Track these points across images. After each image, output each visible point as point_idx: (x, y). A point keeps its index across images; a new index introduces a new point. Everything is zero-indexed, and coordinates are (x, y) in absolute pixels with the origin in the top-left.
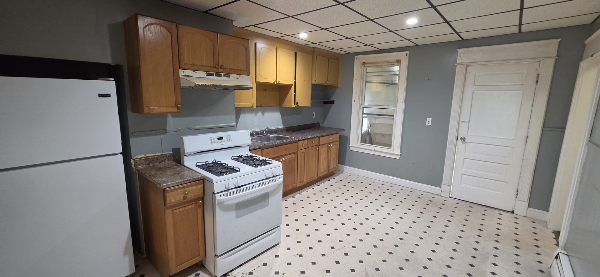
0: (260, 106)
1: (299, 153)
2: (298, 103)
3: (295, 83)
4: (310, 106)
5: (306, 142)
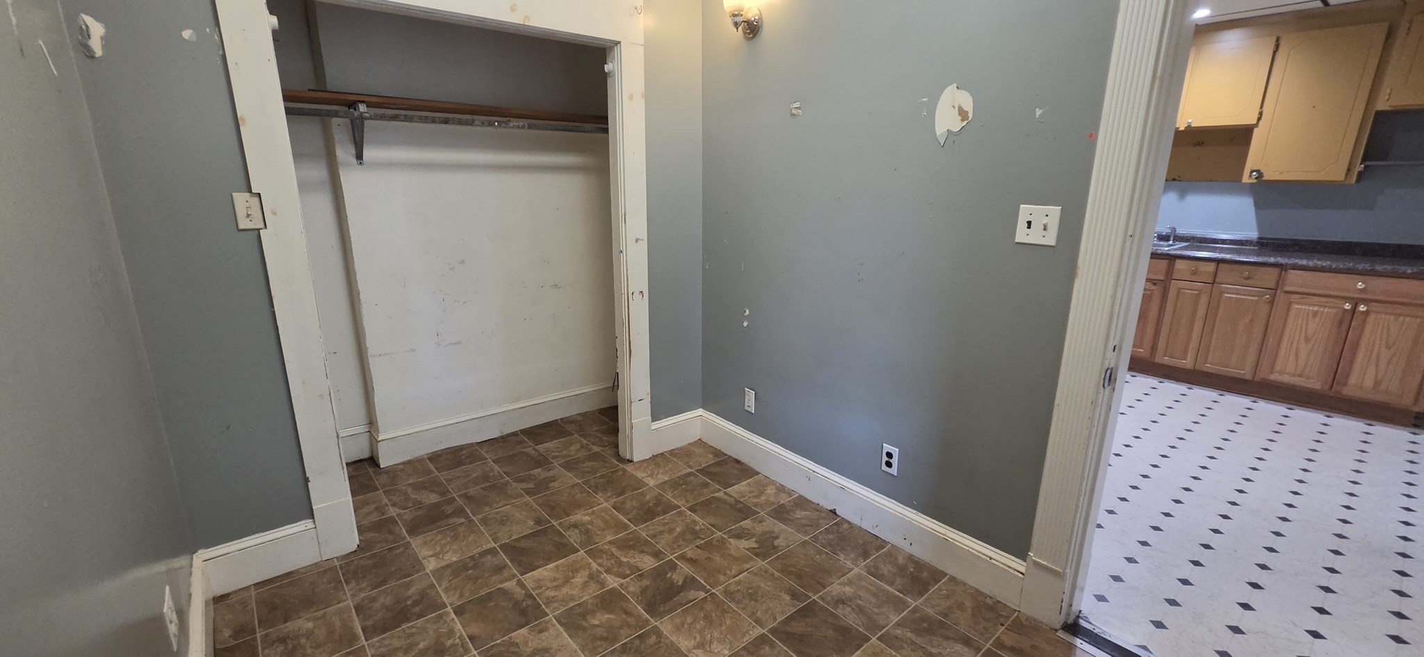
0: (1174, 180)
1: (1174, 285)
2: (1258, 171)
3: (1259, 119)
4: (1342, 181)
5: (1211, 267)
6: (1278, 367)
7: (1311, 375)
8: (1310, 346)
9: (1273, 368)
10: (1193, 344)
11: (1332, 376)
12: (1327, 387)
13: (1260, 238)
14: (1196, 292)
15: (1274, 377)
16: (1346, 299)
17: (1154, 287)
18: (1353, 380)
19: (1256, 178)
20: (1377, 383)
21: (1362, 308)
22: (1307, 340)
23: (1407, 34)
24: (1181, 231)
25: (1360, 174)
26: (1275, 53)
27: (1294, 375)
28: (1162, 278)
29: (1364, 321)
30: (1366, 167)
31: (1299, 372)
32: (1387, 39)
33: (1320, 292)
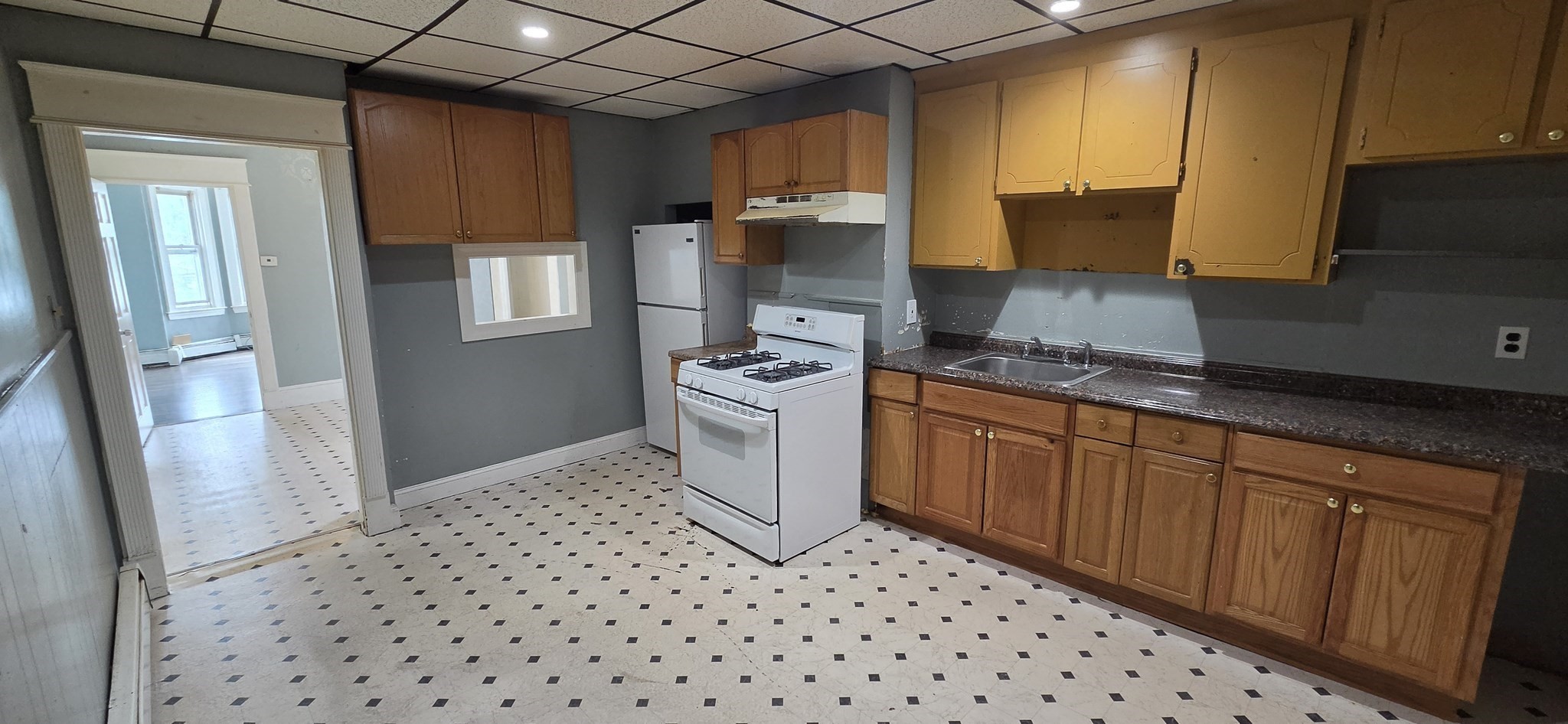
0: (1085, 270)
1: (1079, 445)
2: (1186, 262)
3: (1181, 178)
4: (1308, 281)
5: (1125, 420)
6: (1237, 596)
7: (1287, 615)
8: (1281, 564)
9: (1230, 596)
10: (1113, 545)
11: (1321, 620)
12: (1315, 639)
13: (1207, 364)
14: (1110, 459)
15: (1234, 612)
16: (1332, 490)
17: (1051, 447)
18: (1353, 632)
19: (1184, 273)
20: (1393, 643)
21: (1355, 509)
22: (1277, 555)
23: (1381, 36)
24: (1101, 346)
25: (1335, 269)
26: (1193, 73)
27: (1261, 613)
28: (1062, 432)
29: (1362, 530)
30: (1342, 258)
31: (1269, 608)
32: (1351, 47)
33: (1291, 474)
